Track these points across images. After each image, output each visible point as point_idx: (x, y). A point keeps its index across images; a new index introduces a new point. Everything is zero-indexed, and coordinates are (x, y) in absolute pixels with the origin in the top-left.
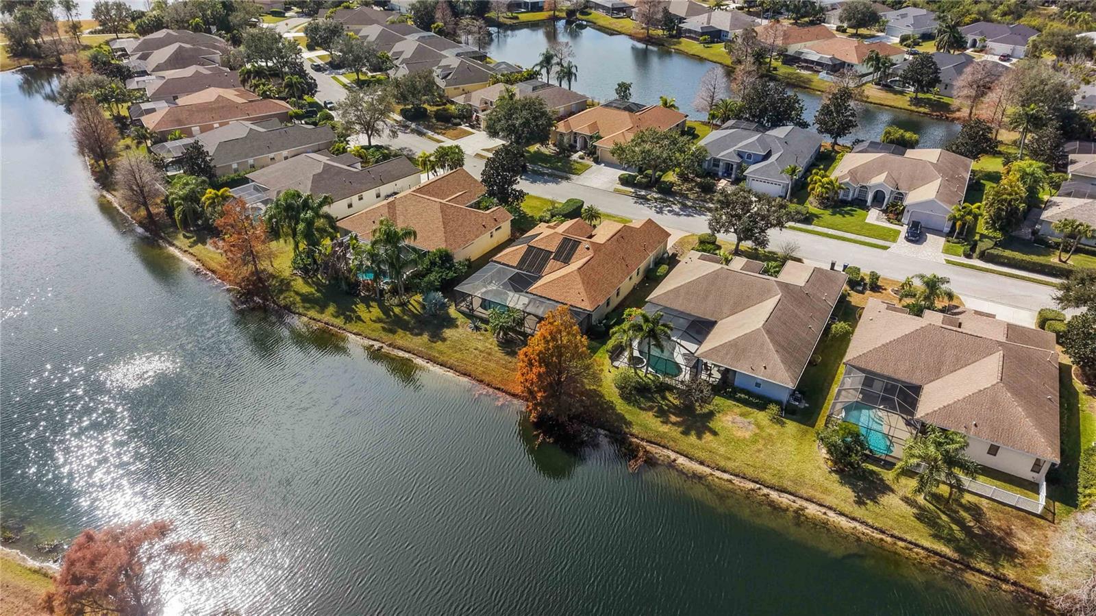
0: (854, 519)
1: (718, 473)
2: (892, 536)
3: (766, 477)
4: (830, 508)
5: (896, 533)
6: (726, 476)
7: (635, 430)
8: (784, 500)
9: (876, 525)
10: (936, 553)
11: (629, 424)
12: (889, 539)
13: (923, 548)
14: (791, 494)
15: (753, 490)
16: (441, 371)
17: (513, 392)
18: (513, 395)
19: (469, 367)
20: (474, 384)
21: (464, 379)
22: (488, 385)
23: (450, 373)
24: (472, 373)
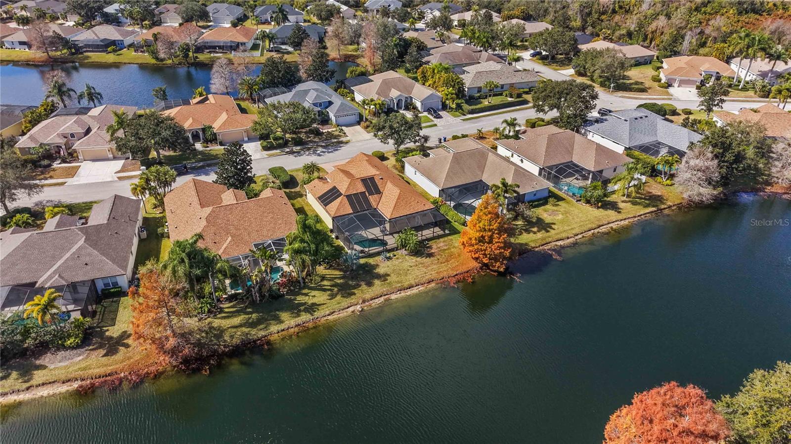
0: (625, 219)
1: (576, 237)
2: (639, 216)
3: (590, 226)
4: (616, 221)
5: (638, 214)
6: (580, 236)
7: (533, 245)
8: (603, 229)
9: (632, 216)
10: (652, 212)
11: (526, 244)
12: (639, 218)
13: (648, 213)
14: (603, 225)
15: (593, 234)
16: (415, 291)
17: (466, 270)
18: (467, 272)
19: (427, 277)
20: (441, 283)
21: (433, 285)
22: (449, 278)
23: (421, 288)
24: (433, 278)
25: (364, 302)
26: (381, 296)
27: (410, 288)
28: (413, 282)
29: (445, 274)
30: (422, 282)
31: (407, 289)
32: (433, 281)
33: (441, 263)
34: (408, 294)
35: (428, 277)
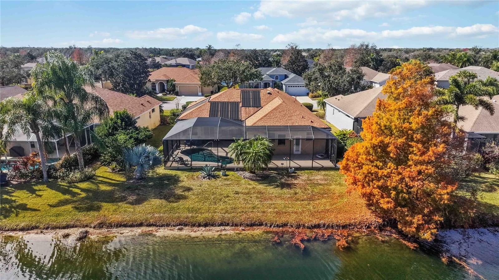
16: (212, 233)
17: (342, 222)
18: (344, 227)
19: (252, 215)
20: (277, 233)
21: (257, 232)
22: (298, 227)
23: (229, 232)
24: (263, 219)
25: (101, 226)
26: (141, 225)
27: (206, 225)
28: (218, 217)
29: (292, 219)
30: (237, 220)
31: (199, 225)
32: (261, 224)
33: (298, 199)
34: (193, 234)
35: (256, 215)
